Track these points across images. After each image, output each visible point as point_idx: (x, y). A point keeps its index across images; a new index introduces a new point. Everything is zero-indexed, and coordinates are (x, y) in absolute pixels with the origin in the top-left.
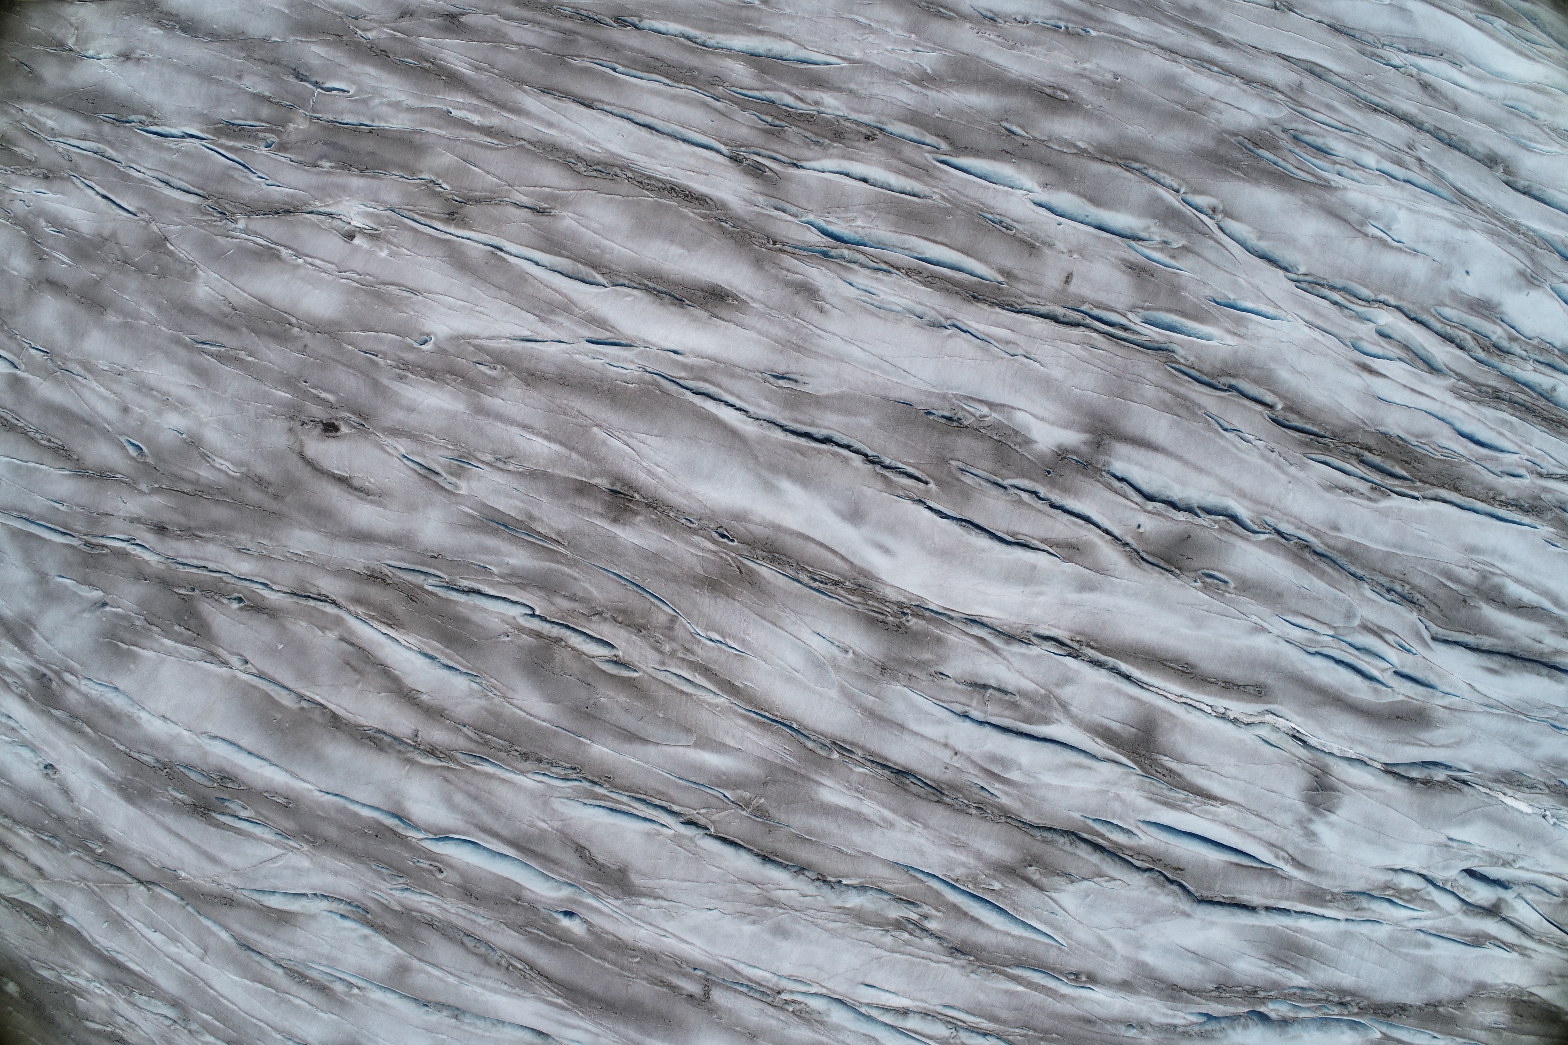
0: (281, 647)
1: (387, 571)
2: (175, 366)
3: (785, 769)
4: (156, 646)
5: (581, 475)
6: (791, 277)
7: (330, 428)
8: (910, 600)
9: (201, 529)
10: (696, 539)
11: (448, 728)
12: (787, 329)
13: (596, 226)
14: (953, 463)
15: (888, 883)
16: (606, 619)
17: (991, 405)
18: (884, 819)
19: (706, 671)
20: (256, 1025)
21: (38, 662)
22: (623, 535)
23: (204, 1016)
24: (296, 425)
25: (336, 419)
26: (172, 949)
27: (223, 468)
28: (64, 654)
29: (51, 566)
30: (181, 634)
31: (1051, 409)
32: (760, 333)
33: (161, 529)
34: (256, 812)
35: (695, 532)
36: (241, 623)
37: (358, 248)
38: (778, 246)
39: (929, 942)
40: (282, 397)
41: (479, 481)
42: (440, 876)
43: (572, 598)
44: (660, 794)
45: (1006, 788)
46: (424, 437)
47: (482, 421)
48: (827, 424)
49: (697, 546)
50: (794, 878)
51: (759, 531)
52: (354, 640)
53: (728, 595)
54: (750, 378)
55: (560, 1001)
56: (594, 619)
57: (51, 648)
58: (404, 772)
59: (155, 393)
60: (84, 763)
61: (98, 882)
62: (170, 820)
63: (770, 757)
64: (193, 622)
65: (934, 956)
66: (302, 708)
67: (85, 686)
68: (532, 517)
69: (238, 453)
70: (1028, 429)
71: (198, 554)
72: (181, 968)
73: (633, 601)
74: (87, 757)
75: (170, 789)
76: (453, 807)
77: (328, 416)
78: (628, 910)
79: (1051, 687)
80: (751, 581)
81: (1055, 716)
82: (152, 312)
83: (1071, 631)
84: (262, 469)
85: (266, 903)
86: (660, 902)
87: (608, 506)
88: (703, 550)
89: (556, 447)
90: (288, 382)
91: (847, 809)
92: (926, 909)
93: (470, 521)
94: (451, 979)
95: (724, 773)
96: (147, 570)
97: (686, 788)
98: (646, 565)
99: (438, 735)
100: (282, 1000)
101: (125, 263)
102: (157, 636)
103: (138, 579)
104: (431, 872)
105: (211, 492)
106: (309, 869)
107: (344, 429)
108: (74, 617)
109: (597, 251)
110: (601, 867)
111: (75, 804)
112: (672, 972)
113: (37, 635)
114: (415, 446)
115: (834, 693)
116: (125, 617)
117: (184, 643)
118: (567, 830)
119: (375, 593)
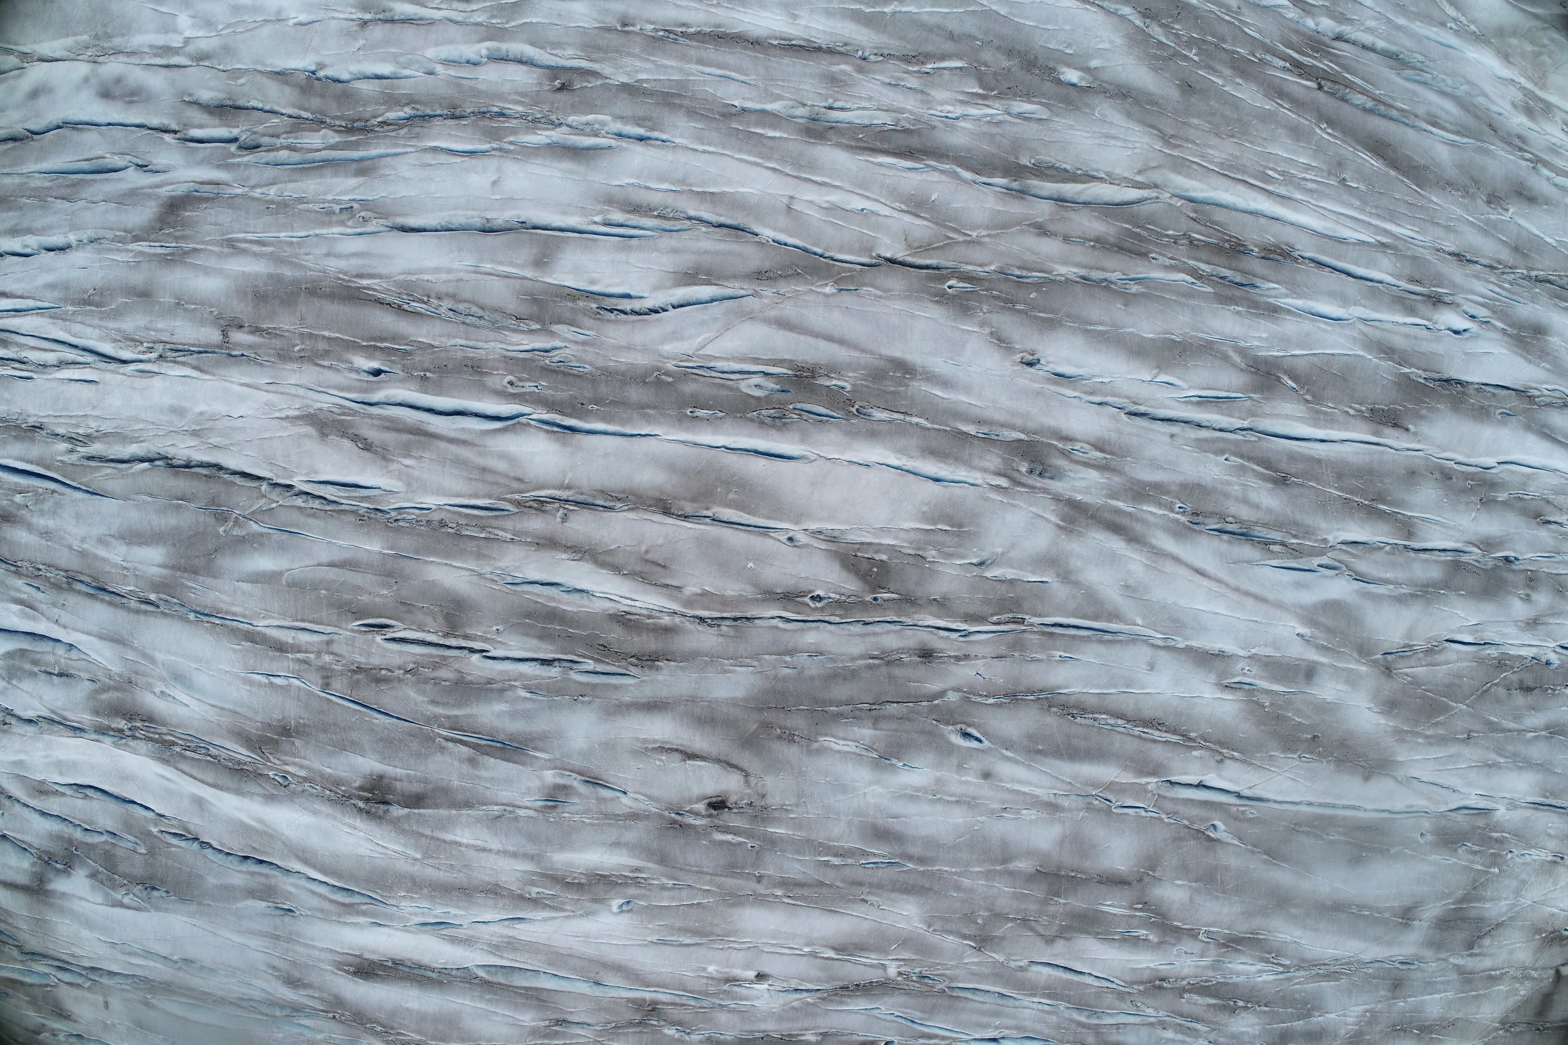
0: (751, 565)
1: (634, 670)
2: (924, 834)
3: (195, 572)
4: (903, 535)
5: (420, 814)
6: (311, 992)
7: (718, 805)
8: (126, 744)
9: (870, 667)
10: (303, 773)
11: (526, 533)
12: (294, 952)
13: (495, 1018)
14: (143, 851)
15: (108, 475)
16: (399, 668)
17: (122, 905)
18: (106, 545)
19: (281, 648)
20: (709, 144)
21: (1045, 491)
22: (373, 763)
23: (777, 134)
24: (759, 803)
25: (710, 816)
26: (835, 197)
27: (842, 742)
28: (1013, 507)
29: (1060, 591)
30: (877, 552)
32: (313, 947)
33: (927, 654)
34: (738, 389)
35: (305, 779)
36: (806, 578)
37: (747, 967)
38: (331, 1015)
39: (61, 431)
40: (779, 828)
41: (529, 789)
42: (510, 378)
43: (437, 681)
44: (313, 514)
46: (598, 819)
47: (530, 848)
48: (242, 876)
49: (302, 767)
51: (252, 787)
52: (664, 591)
53: (270, 725)
54: (309, 909)
55: (365, 282)
56: (411, 666)
57: (1032, 509)
58: (570, 475)
59: (953, 799)
60: (968, 389)
61: (951, 244)
62: (841, 354)
63: (209, 580)
64: (865, 566)
65: (52, 420)
66: (707, 509)
67: (977, 477)
68: (472, 761)
69: (822, 763)
70: (93, 888)
71: (873, 639)
72: (819, 179)
74: (963, 398)
75: (849, 388)
77: (721, 817)
78: (305, 401)
79: (9, 686)
82: (966, 882)
83: (12, 733)
84: (792, 752)
85: (714, 288)
86: (283, 415)
87: (389, 789)
88: (295, 764)
89: (449, 837)
90: (772, 842)
91: (140, 544)
92: (74, 458)
93: (539, 744)
94: (488, 266)
95: (256, 549)
96: (935, 608)
97: (290, 526)
98: (354, 736)
99: (536, 524)
100: (683, 182)
101: (1024, 920)
102: (905, 545)
103: (944, 598)
104: (521, 380)
105: (858, 713)
106: (662, 343)
107: (701, 807)
108: (1013, 546)
109: (488, 997)
110: (344, 435)
111: (987, 330)
112: (260, 346)
113: (1053, 519)
114: (610, 808)
115: (159, 656)
116: (950, 556)
117: (870, 544)
118: (384, 463)
119: (649, 643)
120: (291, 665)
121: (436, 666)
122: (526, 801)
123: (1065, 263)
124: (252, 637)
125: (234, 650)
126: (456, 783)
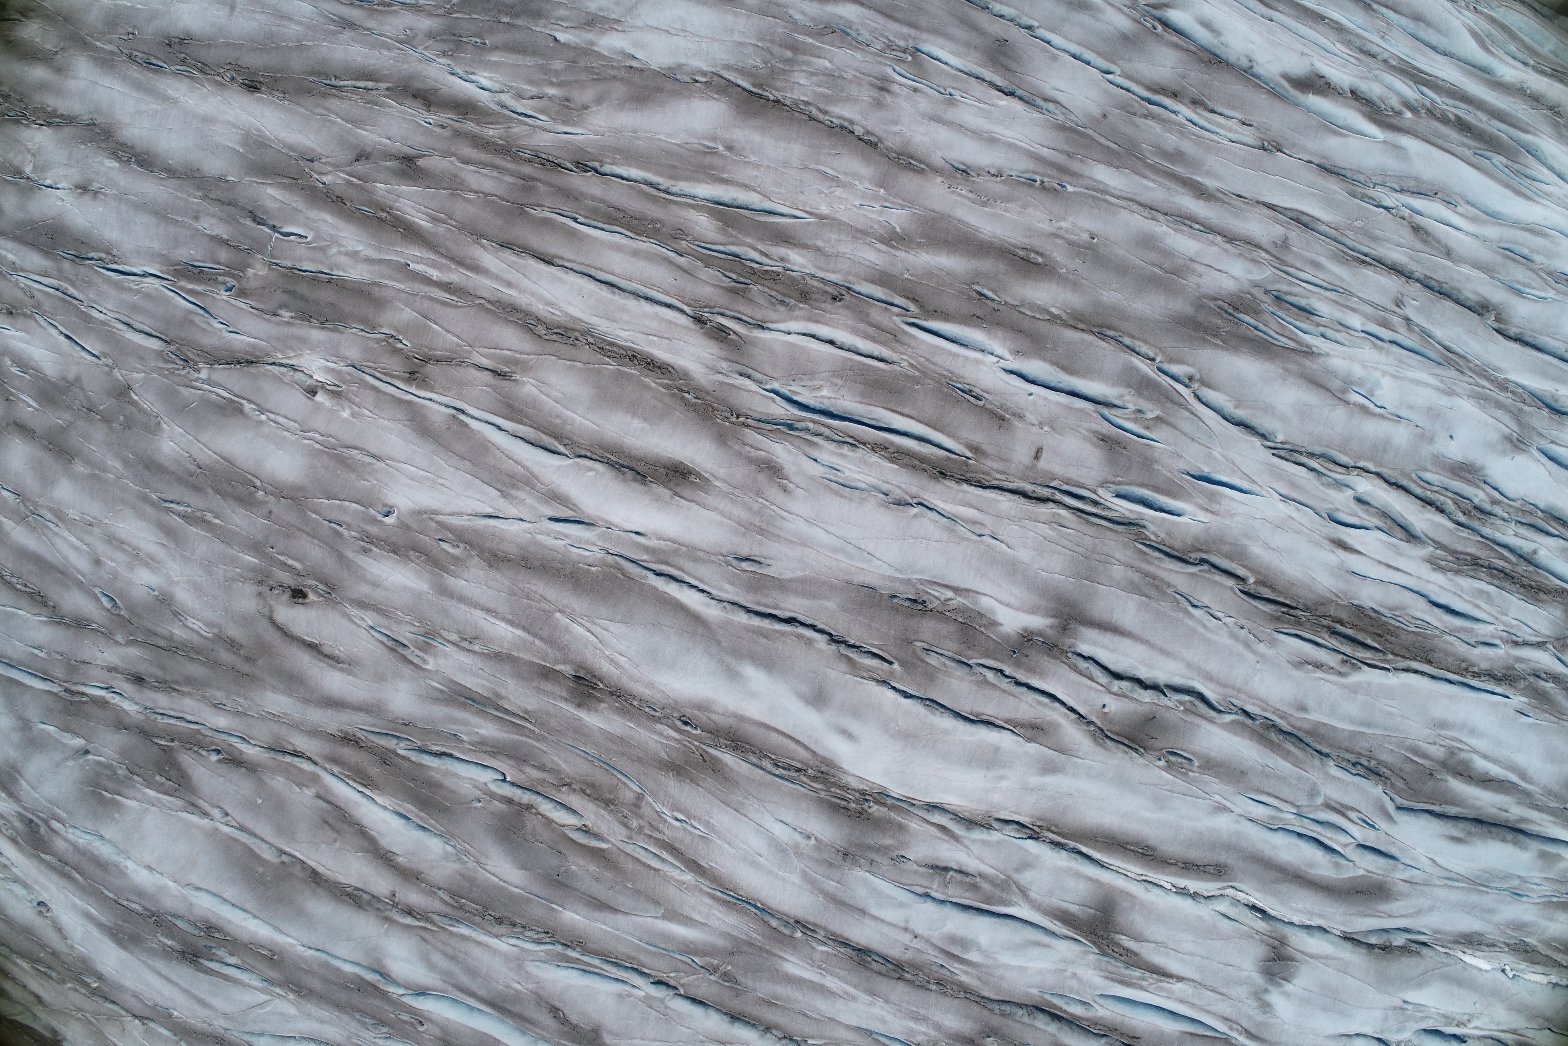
1: (360, 734)
4: (139, 796)
5: (545, 661)
6: (754, 453)
9: (178, 683)
10: (659, 727)
11: (423, 891)
12: (750, 510)
13: (558, 394)
14: (918, 644)
16: (575, 790)
17: (956, 590)
18: (846, 993)
24: (265, 589)
25: (304, 586)
28: (50, 802)
29: (33, 712)
30: (163, 784)
31: (1016, 593)
32: (723, 514)
35: (658, 720)
37: (319, 406)
38: (741, 419)
40: (249, 562)
41: (446, 658)
43: (542, 768)
45: (964, 968)
47: (446, 602)
49: (660, 734)
50: (762, 1036)
53: (692, 781)
54: (713, 562)
56: (564, 789)
57: (37, 796)
58: (383, 930)
59: (125, 546)
63: (735, 933)
64: (174, 773)
67: (72, 835)
68: (498, 696)
69: (209, 615)
70: (993, 612)
73: (600, 777)
76: (431, 966)
80: (715, 768)
81: (1015, 899)
84: (233, 631)
87: (573, 692)
89: (519, 632)
90: (255, 547)
93: (438, 695)
97: (655, 953)
99: (414, 897)
101: (92, 411)
102: (139, 786)
107: (312, 597)
109: (559, 421)
113: (23, 783)
114: (381, 620)
115: (796, 878)
116: (107, 766)
117: (166, 794)
118: (541, 992)
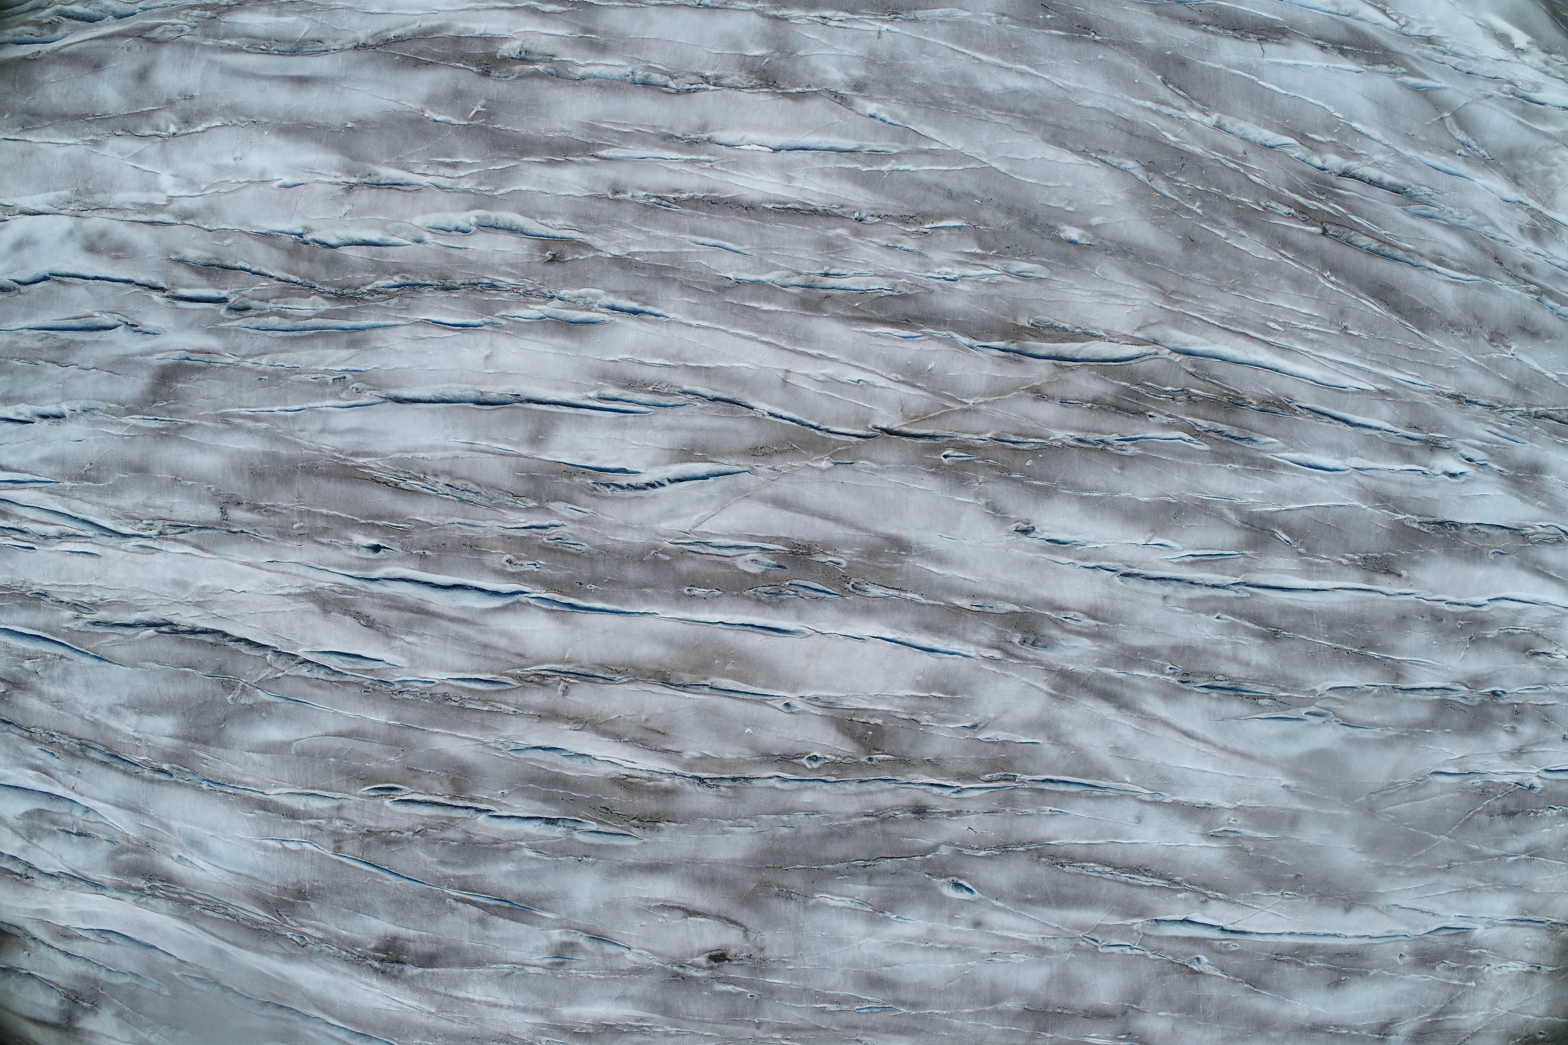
0: (748, 730)
2: (916, 980)
3: (206, 742)
7: (719, 957)
8: (147, 903)
15: (114, 641)
19: (293, 815)
20: (703, 319)
21: (1037, 662)
22: (387, 925)
23: (772, 308)
26: (831, 370)
27: (837, 898)
33: (920, 811)
34: (735, 566)
36: (803, 742)
39: (66, 599)
42: (508, 556)
44: (318, 684)
46: (604, 974)
48: (264, 1019)
51: (271, 946)
52: (664, 755)
55: (361, 461)
60: (962, 564)
61: (948, 413)
62: (837, 532)
65: (56, 589)
66: (705, 679)
71: (868, 798)
72: (814, 352)
74: (958, 573)
75: (844, 564)
77: (722, 969)
78: (306, 581)
79: (29, 843)
82: (957, 1023)
83: (34, 887)
85: (709, 464)
86: (285, 592)
88: (311, 926)
91: (151, 714)
92: (80, 624)
94: (483, 444)
95: (264, 718)
96: (928, 768)
98: (367, 897)
100: (677, 357)
103: (937, 759)
104: (519, 558)
105: (853, 870)
106: (659, 521)
108: (1005, 712)
110: (346, 612)
111: (982, 501)
112: (258, 524)
119: (650, 805)
120: (304, 830)
121: (444, 827)
122: (535, 959)
123: (1062, 427)
124: (265, 806)
125: (248, 819)
126: (467, 943)
